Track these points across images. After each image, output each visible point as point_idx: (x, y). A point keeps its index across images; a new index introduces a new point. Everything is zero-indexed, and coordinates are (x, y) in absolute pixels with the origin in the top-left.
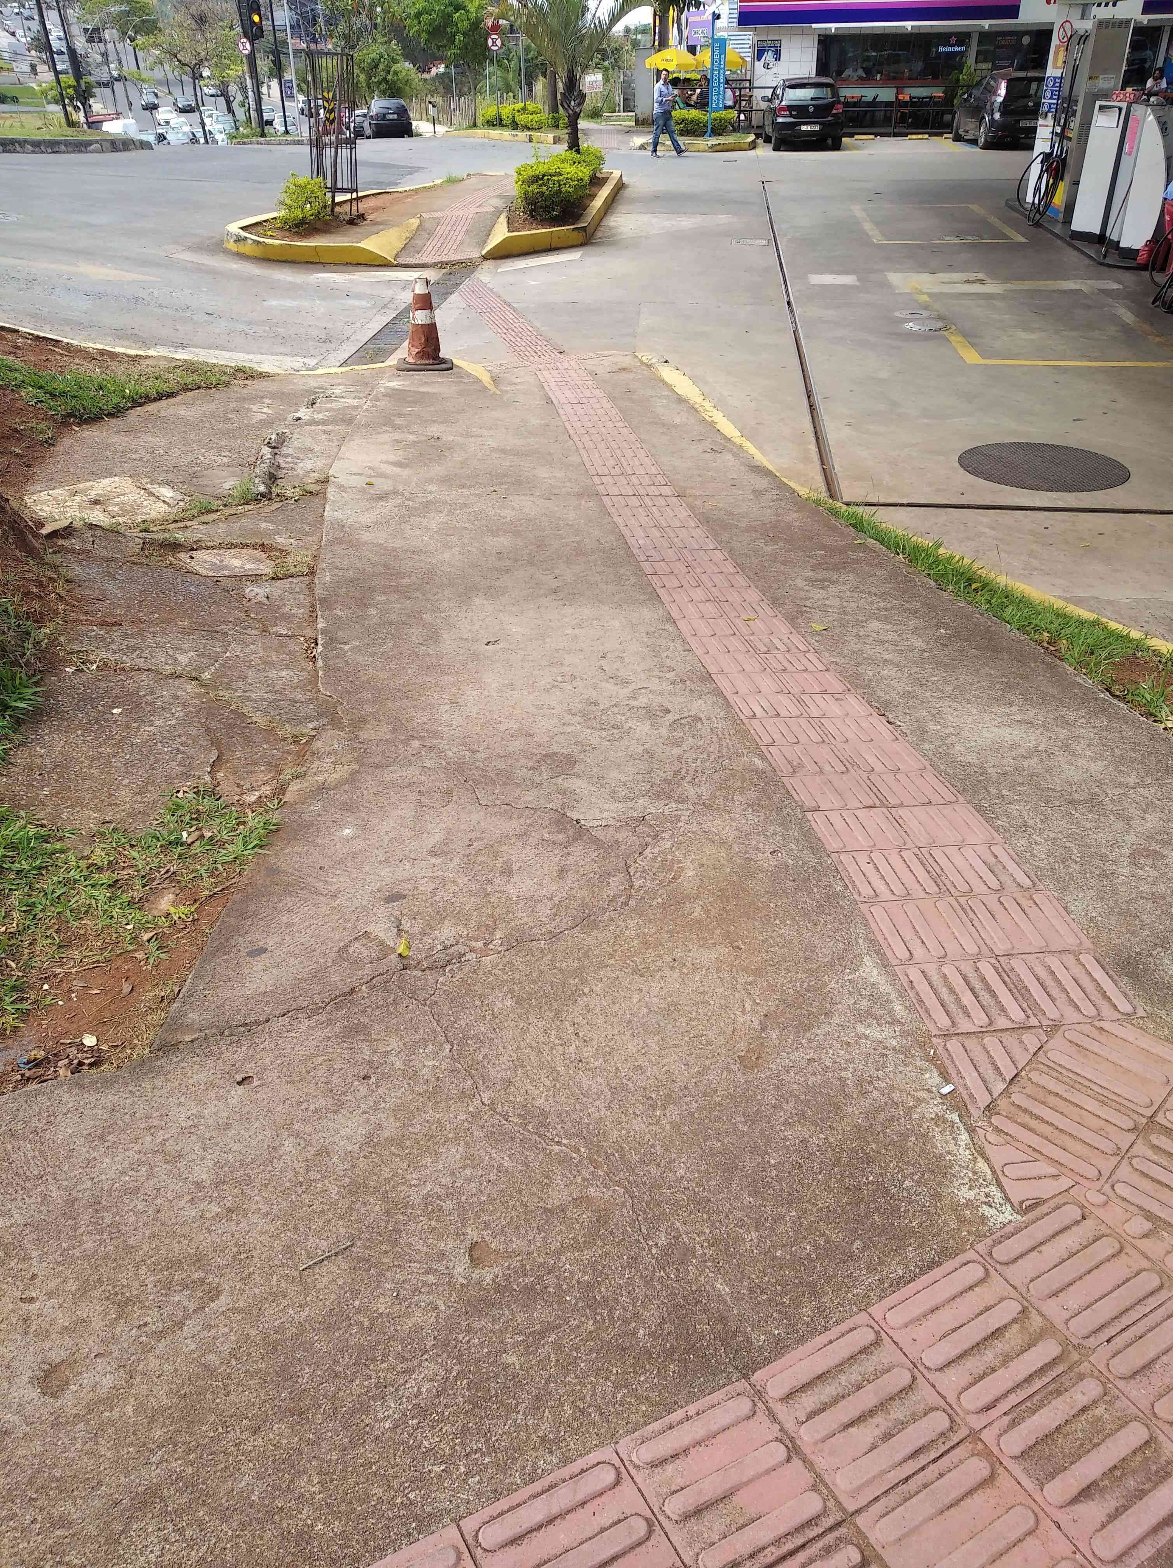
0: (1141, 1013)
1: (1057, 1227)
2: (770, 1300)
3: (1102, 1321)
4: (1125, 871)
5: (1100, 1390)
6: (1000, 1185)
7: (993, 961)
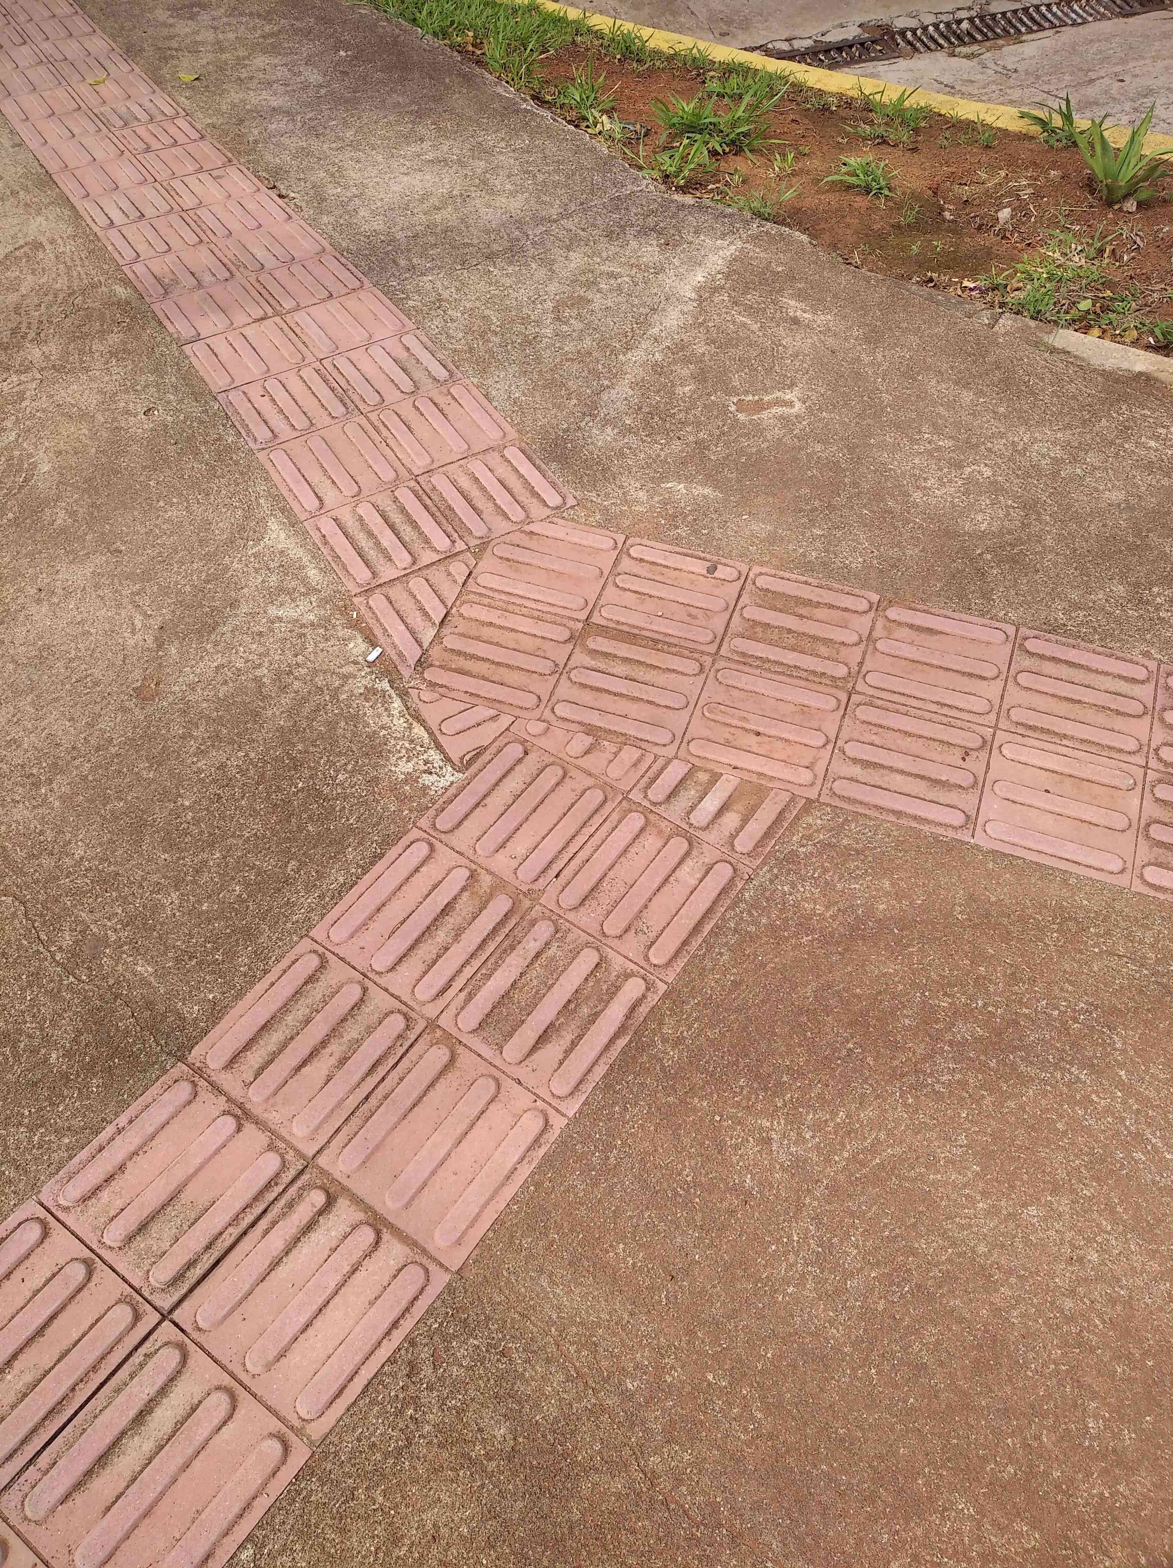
0: (571, 502)
1: (499, 774)
2: (200, 963)
3: (549, 857)
4: (549, 332)
5: (552, 929)
6: (439, 747)
7: (413, 484)
